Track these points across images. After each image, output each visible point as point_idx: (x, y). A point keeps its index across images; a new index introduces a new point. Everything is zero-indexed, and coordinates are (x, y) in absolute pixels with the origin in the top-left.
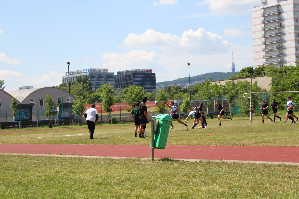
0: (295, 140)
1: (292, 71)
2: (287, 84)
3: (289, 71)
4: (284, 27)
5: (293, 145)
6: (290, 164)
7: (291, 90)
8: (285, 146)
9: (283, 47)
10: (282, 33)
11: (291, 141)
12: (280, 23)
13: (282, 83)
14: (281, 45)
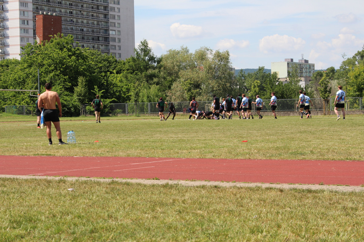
0: (15, 148)
1: (15, 65)
2: (9, 81)
3: (11, 65)
4: (7, 11)
5: (13, 154)
6: (6, 176)
7: (14, 88)
8: (3, 155)
9: (5, 36)
10: (5, 18)
11: (10, 149)
12: (3, 6)
13: (2, 79)
14: (3, 32)
